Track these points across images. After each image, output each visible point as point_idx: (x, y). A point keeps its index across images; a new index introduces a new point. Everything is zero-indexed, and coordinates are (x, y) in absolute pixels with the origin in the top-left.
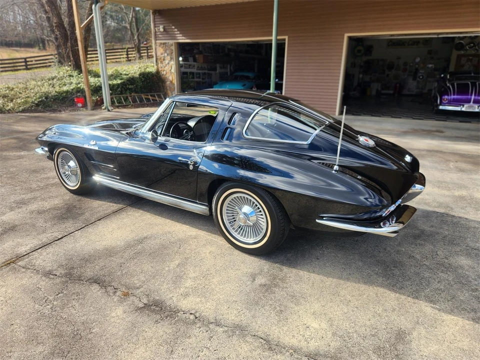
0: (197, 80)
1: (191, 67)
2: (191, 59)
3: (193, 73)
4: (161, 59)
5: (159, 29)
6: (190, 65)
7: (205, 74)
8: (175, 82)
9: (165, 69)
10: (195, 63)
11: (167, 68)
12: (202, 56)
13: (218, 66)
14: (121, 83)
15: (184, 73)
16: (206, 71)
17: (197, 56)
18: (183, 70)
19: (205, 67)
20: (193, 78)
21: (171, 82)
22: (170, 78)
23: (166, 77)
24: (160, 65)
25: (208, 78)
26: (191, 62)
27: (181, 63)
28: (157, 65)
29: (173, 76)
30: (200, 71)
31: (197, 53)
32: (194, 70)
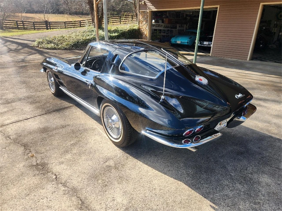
0: (163, 34)
1: (160, 26)
2: (160, 21)
3: (160, 30)
4: (141, 21)
5: (142, 3)
6: (159, 25)
7: (168, 30)
8: (148, 35)
9: (143, 27)
10: (163, 24)
11: (144, 26)
12: (167, 19)
13: (178, 25)
14: (117, 35)
15: (155, 30)
16: (170, 29)
17: (164, 19)
18: (154, 28)
19: (169, 26)
20: (161, 33)
21: (146, 35)
22: (145, 33)
23: (143, 32)
24: (140, 25)
25: (170, 33)
26: (160, 23)
27: (153, 23)
28: (139, 25)
29: (147, 32)
30: (166, 29)
31: (165, 18)
32: (162, 28)
